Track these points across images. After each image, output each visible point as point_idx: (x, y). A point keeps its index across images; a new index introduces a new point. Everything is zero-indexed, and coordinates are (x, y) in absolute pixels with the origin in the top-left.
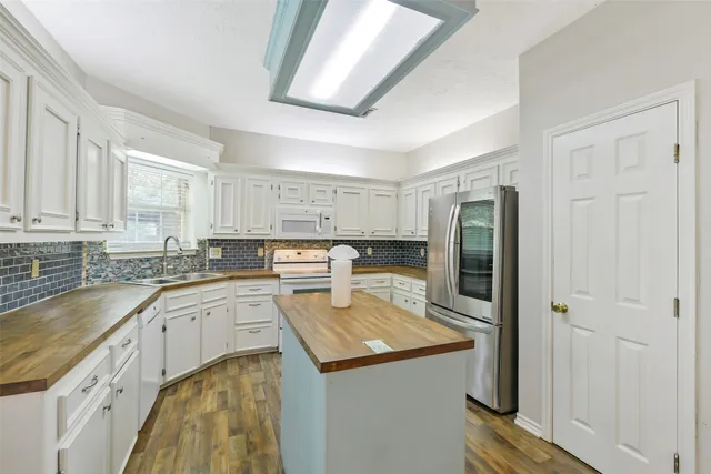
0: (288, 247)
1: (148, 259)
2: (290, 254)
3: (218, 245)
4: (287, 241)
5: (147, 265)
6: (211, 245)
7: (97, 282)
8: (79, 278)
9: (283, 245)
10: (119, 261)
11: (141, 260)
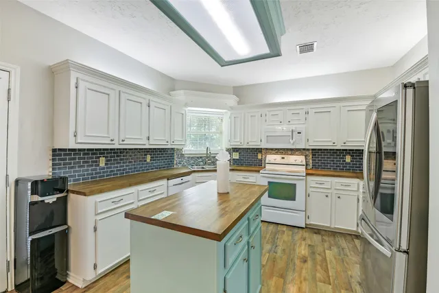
0: (276, 153)
1: (201, 157)
2: (277, 158)
3: (237, 151)
4: (276, 149)
5: (201, 160)
6: (234, 151)
7: (180, 166)
8: (173, 164)
9: (274, 152)
10: (188, 157)
11: (198, 158)
